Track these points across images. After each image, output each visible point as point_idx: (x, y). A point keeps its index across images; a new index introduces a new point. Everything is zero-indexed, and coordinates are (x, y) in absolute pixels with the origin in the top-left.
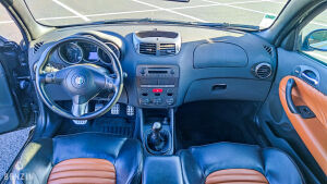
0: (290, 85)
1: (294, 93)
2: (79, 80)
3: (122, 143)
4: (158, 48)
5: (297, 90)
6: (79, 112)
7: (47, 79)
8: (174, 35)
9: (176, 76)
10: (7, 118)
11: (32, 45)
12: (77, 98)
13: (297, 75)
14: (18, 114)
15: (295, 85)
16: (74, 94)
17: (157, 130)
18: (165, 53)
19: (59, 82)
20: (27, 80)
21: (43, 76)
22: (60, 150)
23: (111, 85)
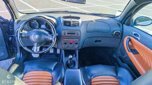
0: (128, 40)
1: (130, 43)
2: (37, 36)
3: (55, 64)
4: (72, 23)
5: (131, 42)
6: (37, 50)
7: (23, 36)
8: (78, 18)
9: (79, 35)
10: (3, 54)
11: (16, 21)
12: (36, 44)
13: (131, 36)
14: (8, 52)
15: (130, 40)
16: (35, 42)
17: (71, 59)
18: (74, 25)
19: (28, 37)
20: (12, 37)
21: (21, 34)
22: (27, 67)
23: (51, 39)
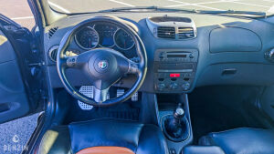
2: (102, 65)
4: (177, 32)
6: (101, 98)
7: (68, 63)
10: (18, 105)
11: (47, 30)
14: (29, 101)
16: (97, 79)
17: (180, 116)
18: (184, 36)
19: (81, 67)
20: (37, 67)
22: (76, 138)
23: (135, 69)
